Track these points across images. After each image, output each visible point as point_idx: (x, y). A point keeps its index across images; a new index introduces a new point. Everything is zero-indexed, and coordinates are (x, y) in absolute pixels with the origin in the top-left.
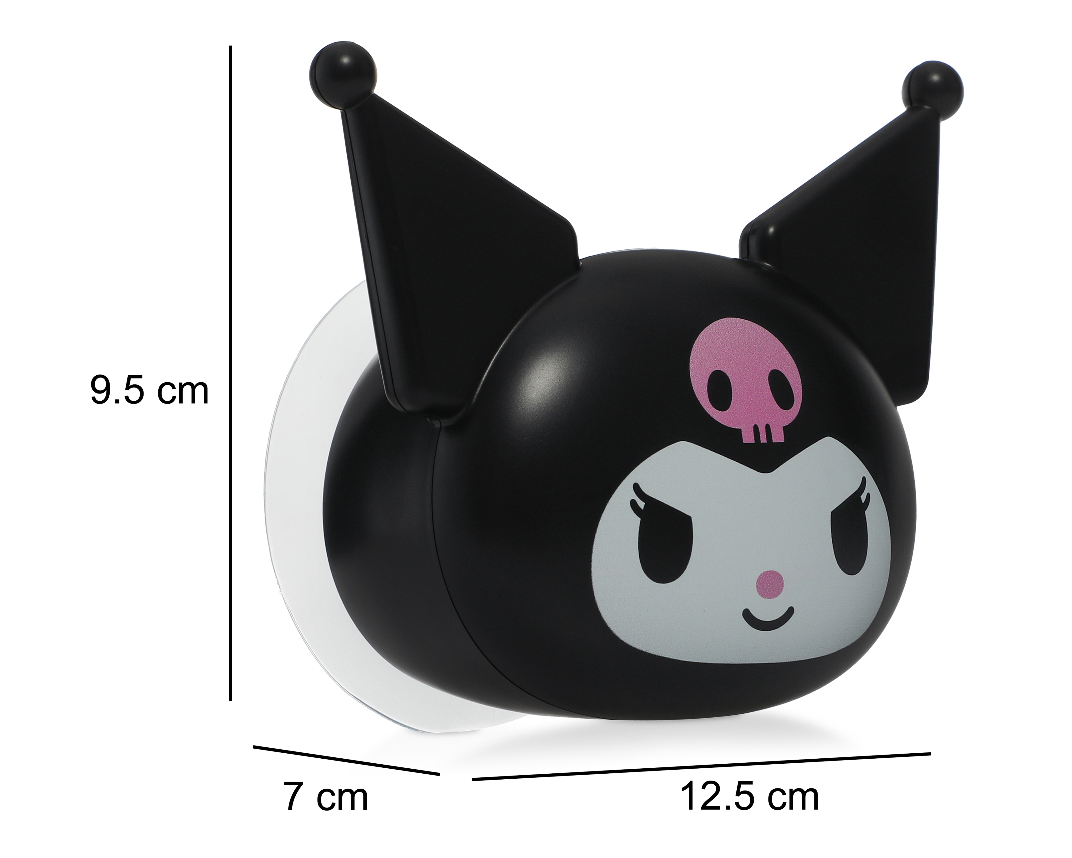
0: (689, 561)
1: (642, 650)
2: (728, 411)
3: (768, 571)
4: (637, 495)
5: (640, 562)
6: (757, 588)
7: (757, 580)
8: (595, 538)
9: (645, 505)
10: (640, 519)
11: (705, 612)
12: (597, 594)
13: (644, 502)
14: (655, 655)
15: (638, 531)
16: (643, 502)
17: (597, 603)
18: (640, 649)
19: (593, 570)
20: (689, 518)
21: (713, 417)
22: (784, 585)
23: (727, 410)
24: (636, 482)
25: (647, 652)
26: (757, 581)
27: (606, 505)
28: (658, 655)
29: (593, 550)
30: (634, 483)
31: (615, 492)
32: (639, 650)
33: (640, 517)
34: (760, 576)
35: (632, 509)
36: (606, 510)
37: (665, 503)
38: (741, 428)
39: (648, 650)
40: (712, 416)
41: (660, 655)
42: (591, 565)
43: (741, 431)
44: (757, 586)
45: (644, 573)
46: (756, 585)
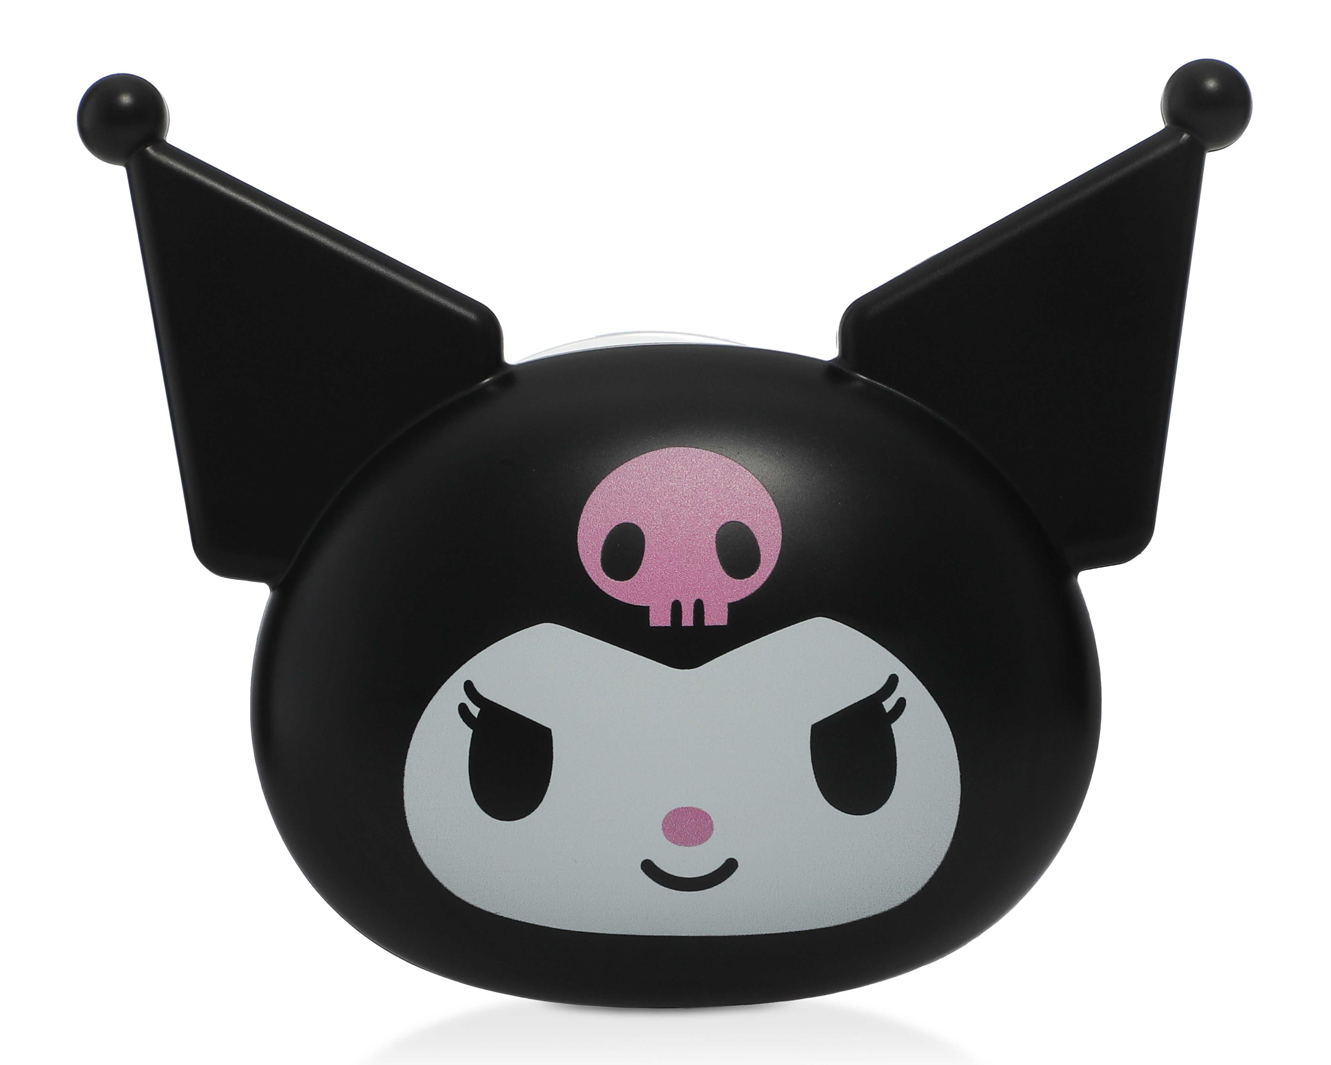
0: (546, 791)
1: (490, 911)
2: (631, 581)
3: (682, 808)
4: (468, 697)
5: (471, 791)
6: (664, 831)
7: (662, 820)
8: (408, 755)
9: (480, 711)
10: (471, 731)
11: (576, 862)
12: (414, 832)
13: (479, 707)
14: (511, 920)
15: (469, 746)
16: (477, 707)
17: (415, 844)
18: (487, 910)
19: (406, 799)
20: (548, 731)
21: (603, 590)
22: (714, 827)
23: (629, 579)
24: (468, 679)
25: (498, 914)
26: (664, 821)
27: (424, 710)
28: (515, 919)
29: (405, 771)
30: (465, 680)
31: (438, 693)
32: (485, 911)
33: (471, 728)
34: (668, 814)
35: (461, 717)
36: (423, 717)
37: (510, 709)
38: (649, 605)
39: (498, 911)
40: (601, 588)
41: (519, 920)
42: (403, 792)
43: (649, 610)
44: (663, 828)
45: (478, 806)
46: (661, 828)
